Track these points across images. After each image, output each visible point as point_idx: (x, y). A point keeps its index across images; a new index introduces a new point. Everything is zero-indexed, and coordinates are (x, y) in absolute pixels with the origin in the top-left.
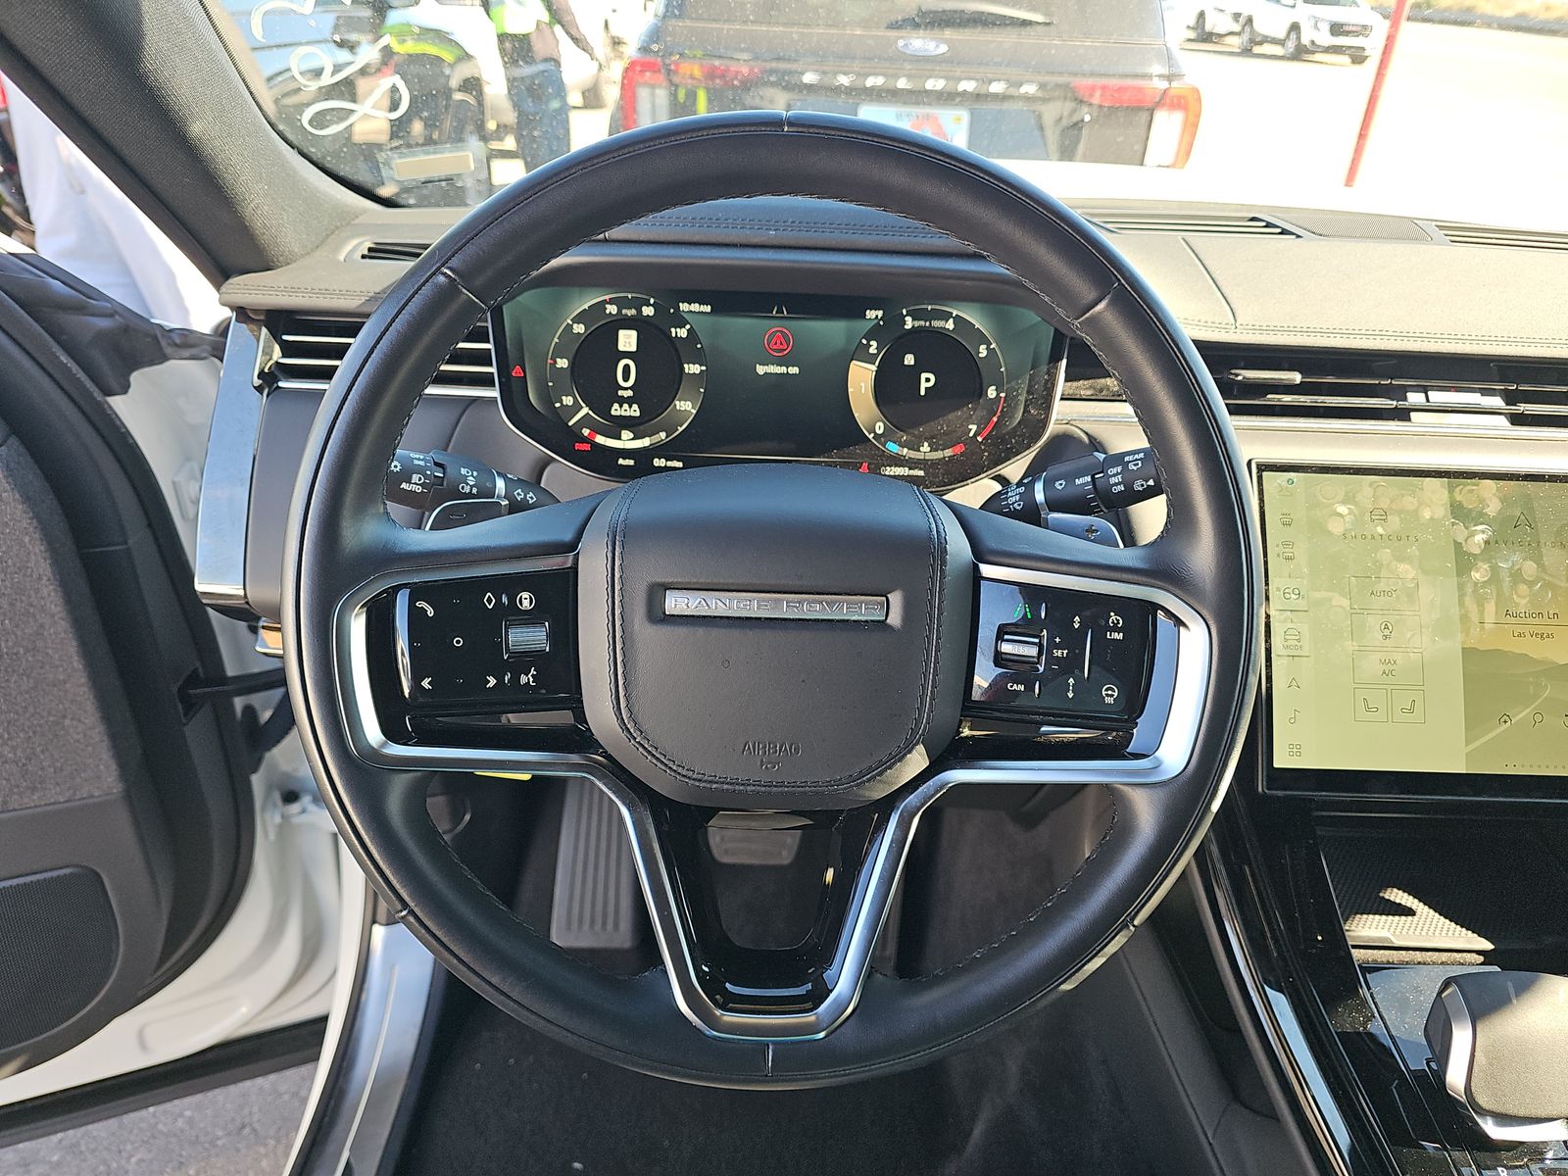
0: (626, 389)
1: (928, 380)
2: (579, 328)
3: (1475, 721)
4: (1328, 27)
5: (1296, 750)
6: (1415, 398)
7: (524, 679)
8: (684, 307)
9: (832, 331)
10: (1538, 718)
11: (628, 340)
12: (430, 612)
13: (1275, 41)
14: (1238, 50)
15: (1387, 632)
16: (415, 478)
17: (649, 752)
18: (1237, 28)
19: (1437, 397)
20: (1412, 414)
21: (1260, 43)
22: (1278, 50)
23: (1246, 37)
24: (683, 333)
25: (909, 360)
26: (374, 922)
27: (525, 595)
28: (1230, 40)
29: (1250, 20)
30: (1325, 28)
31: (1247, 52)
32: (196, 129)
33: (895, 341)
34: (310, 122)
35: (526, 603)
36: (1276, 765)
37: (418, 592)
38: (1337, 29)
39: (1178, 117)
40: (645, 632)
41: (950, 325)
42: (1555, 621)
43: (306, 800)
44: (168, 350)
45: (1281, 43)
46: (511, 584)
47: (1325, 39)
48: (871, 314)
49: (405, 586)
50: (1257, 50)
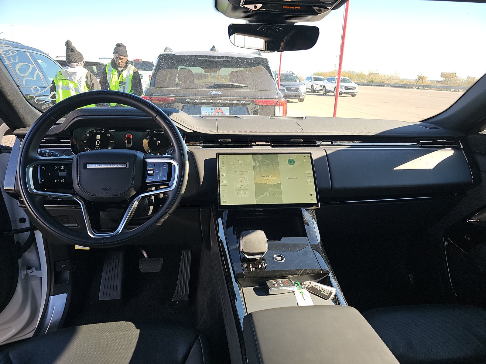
0: (98, 146)
1: (159, 142)
2: (88, 135)
3: (257, 195)
4: (344, 88)
5: (225, 202)
6: (254, 144)
7: (62, 181)
8: (110, 130)
9: (140, 134)
10: (269, 194)
11: (98, 137)
12: (44, 169)
13: (332, 92)
14: (323, 94)
15: (241, 181)
16: (47, 154)
17: (84, 191)
18: (322, 88)
19: (257, 143)
20: (253, 146)
21: (328, 93)
22: (333, 94)
23: (324, 90)
24: (110, 135)
25: (155, 139)
26: (50, 295)
27: (63, 167)
28: (321, 92)
29: (324, 87)
30: (343, 88)
31: (325, 94)
32: (9, 98)
33: (152, 136)
34: (36, 101)
35: (63, 168)
36: (221, 205)
37: (42, 165)
38: (347, 88)
39: (282, 107)
40: (83, 171)
41: (163, 132)
42: (271, 177)
43: (34, 269)
44: (3, 151)
45: (333, 92)
46: (60, 165)
47: (344, 91)
48: (147, 131)
49: (40, 164)
50: (327, 94)
